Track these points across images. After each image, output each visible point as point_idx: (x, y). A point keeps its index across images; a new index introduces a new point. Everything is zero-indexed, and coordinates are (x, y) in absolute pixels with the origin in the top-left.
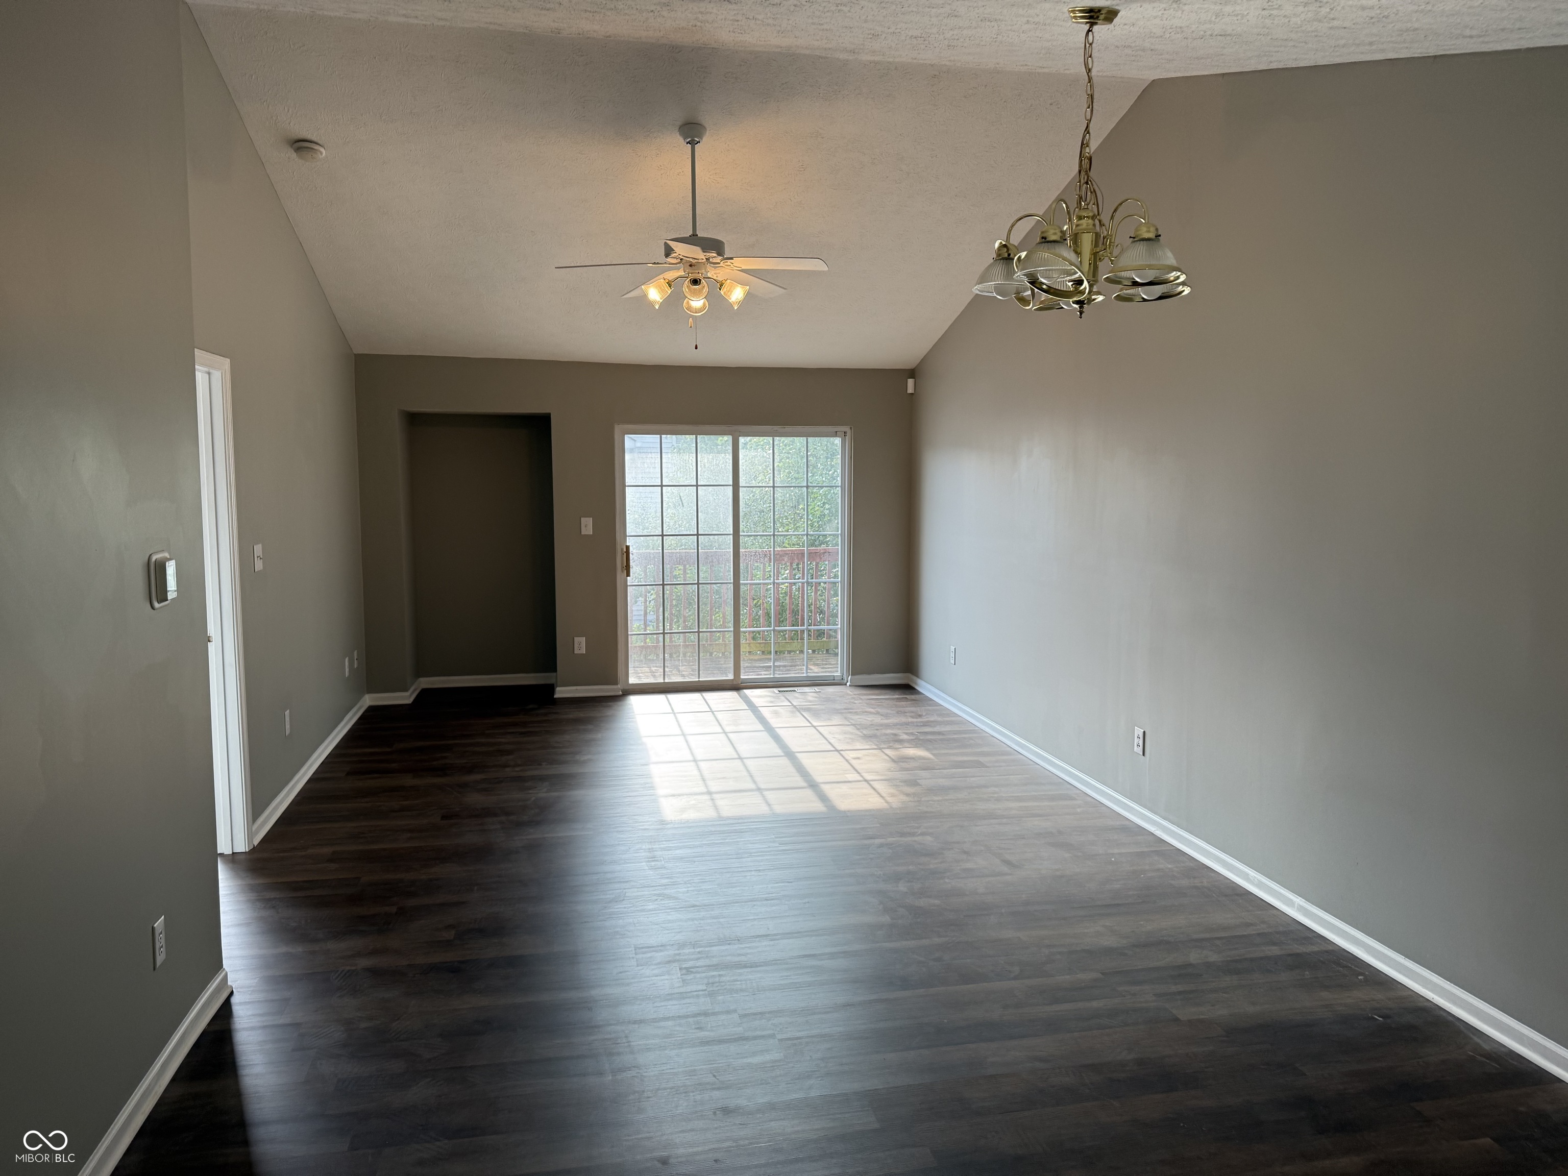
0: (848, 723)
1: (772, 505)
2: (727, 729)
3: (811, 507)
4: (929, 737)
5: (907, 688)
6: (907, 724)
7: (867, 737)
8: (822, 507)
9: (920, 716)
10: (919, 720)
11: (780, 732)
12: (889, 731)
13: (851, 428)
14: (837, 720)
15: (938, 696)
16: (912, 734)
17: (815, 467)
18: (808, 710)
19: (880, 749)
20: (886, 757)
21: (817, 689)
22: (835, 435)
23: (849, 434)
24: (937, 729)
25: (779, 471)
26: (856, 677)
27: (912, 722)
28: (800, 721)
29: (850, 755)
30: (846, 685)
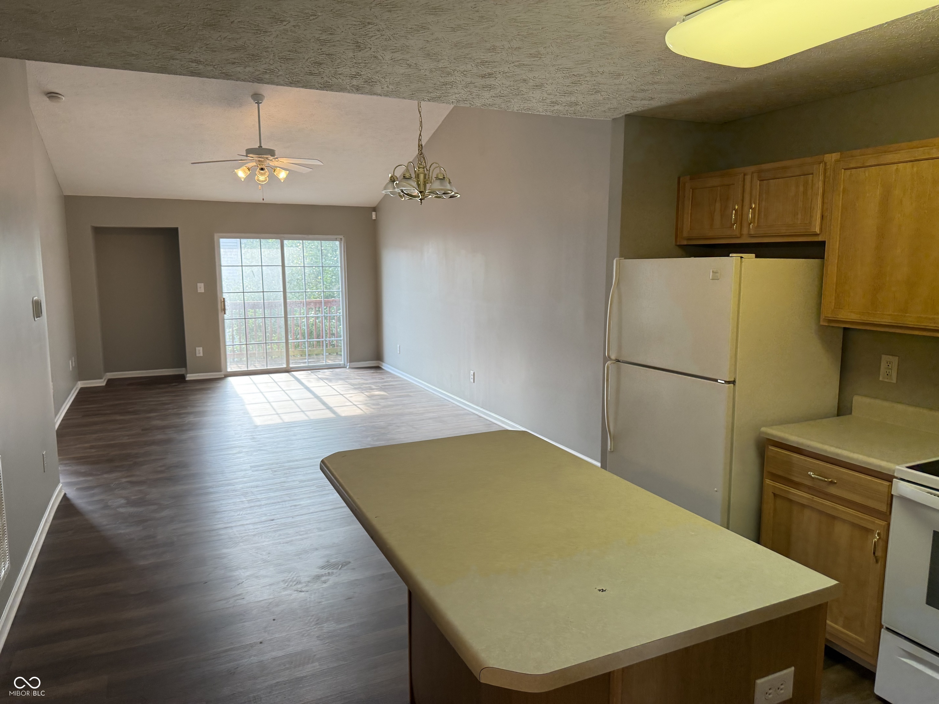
0: (347, 383)
1: (303, 276)
2: (284, 389)
3: (325, 278)
4: (387, 387)
5: (378, 368)
6: (377, 382)
7: (355, 389)
8: (331, 278)
9: (383, 379)
10: (383, 380)
11: (312, 389)
12: (367, 386)
13: (344, 237)
14: (340, 382)
15: (391, 370)
16: (379, 386)
17: (326, 256)
18: (327, 379)
19: (362, 393)
20: (365, 396)
21: (331, 370)
22: (336, 240)
23: (343, 240)
24: (391, 383)
25: (306, 258)
26: (351, 363)
27: (379, 382)
28: (322, 383)
29: (347, 396)
30: (346, 367)
